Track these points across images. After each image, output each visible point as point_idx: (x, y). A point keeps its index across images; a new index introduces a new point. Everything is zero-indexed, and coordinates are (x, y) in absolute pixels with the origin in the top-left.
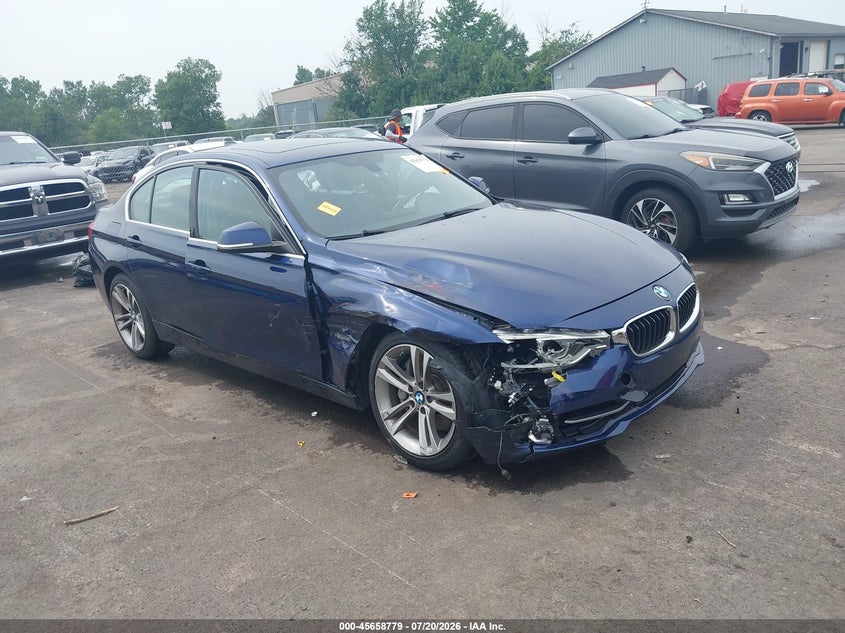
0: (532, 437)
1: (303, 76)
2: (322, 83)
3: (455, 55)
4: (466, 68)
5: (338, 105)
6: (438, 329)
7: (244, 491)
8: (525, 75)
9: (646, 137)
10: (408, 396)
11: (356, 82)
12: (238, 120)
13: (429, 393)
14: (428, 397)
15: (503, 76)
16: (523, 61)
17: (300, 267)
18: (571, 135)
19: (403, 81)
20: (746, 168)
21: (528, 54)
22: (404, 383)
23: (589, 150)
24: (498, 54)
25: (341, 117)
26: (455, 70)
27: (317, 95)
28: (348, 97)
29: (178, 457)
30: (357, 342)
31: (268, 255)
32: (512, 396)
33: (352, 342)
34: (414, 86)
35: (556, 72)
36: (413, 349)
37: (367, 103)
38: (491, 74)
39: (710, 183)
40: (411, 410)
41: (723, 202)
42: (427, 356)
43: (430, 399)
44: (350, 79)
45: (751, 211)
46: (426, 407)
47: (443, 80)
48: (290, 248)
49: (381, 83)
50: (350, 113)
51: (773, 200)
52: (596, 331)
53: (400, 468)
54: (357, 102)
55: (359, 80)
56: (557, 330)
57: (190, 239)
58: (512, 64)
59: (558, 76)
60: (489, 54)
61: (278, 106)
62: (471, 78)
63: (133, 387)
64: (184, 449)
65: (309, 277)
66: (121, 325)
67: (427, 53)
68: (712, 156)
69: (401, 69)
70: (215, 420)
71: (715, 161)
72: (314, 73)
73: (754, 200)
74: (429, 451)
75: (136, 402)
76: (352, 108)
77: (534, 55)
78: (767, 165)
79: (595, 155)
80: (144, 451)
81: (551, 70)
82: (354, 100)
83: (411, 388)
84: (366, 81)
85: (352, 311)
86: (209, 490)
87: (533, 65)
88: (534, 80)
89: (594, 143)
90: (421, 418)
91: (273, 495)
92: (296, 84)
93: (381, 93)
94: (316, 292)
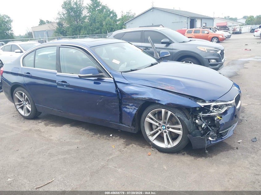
0: (210, 138)
1: (42, 23)
2: (50, 25)
3: (94, 18)
4: (98, 22)
5: (56, 32)
6: (178, 103)
7: (103, 167)
8: (117, 25)
9: (184, 42)
10: (157, 127)
11: (62, 25)
12: (18, 36)
13: (168, 126)
14: (168, 127)
15: (110, 25)
16: (116, 21)
17: (113, 82)
18: (162, 41)
19: (78, 26)
20: (215, 52)
21: (117, 19)
22: (157, 122)
23: (167, 46)
24: (108, 18)
25: (57, 36)
26: (95, 22)
27: (49, 29)
28: (59, 30)
29: (67, 156)
30: (137, 109)
31: (96, 78)
32: (204, 125)
33: (135, 109)
34: (82, 27)
35: (127, 24)
36: (163, 111)
37: (66, 32)
38: (106, 24)
39: (206, 56)
40: (160, 132)
41: (209, 62)
42: (169, 113)
43: (168, 128)
44: (60, 24)
45: (216, 65)
46: (166, 131)
47: (91, 25)
48: (106, 75)
49: (71, 26)
50: (60, 35)
51: (221, 62)
52: (228, 101)
53: (156, 153)
54: (63, 31)
55: (63, 25)
56: (217, 101)
57: (57, 73)
58: (113, 22)
59: (127, 25)
60: (105, 18)
61: (34, 32)
62: (100, 25)
63: (30, 130)
64: (68, 152)
65: (116, 86)
66: (18, 107)
67: (85, 17)
68: (206, 48)
69: (77, 22)
70: (73, 140)
71: (207, 49)
72: (45, 22)
73: (217, 61)
74: (169, 146)
75: (36, 136)
76: (61, 33)
77: (119, 19)
78: (220, 51)
79: (168, 48)
80: (51, 155)
81: (125, 24)
82: (61, 31)
83: (160, 124)
84: (66, 25)
85: (138, 98)
86: (89, 168)
87: (119, 22)
88: (120, 27)
89: (168, 44)
90: (165, 135)
91: (116, 167)
92: (39, 25)
93: (71, 29)
94: (119, 91)
